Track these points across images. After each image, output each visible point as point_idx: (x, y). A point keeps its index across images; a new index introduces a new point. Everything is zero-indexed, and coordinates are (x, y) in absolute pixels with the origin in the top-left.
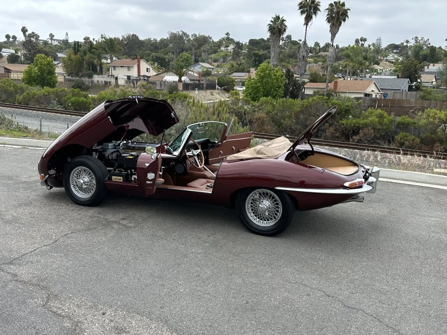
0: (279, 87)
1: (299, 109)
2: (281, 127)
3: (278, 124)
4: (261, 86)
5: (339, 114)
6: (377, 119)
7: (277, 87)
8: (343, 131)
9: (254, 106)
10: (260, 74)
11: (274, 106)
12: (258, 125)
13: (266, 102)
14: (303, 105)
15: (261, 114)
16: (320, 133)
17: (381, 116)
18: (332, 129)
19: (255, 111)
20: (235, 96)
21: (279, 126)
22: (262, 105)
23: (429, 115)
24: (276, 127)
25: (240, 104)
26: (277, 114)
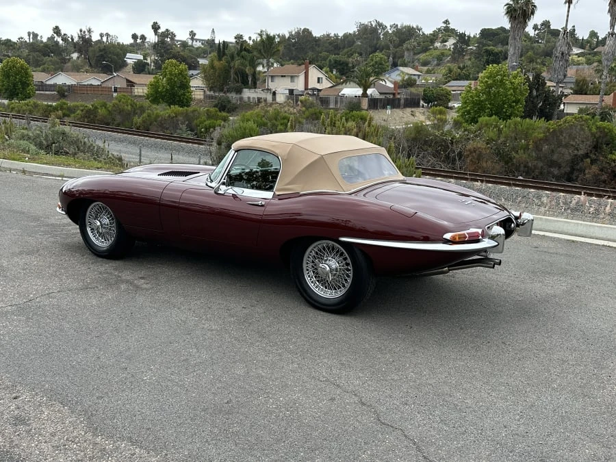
0: (517, 102)
1: (542, 135)
2: (510, 164)
3: (507, 159)
4: (486, 100)
5: (608, 144)
7: (513, 102)
9: (469, 131)
10: (487, 82)
11: (500, 131)
12: (471, 160)
13: (487, 124)
14: (549, 130)
15: (479, 144)
16: (576, 173)
18: (595, 168)
19: (469, 139)
20: (439, 116)
21: (507, 163)
22: (480, 129)
24: (502, 164)
25: (447, 128)
26: (504, 143)
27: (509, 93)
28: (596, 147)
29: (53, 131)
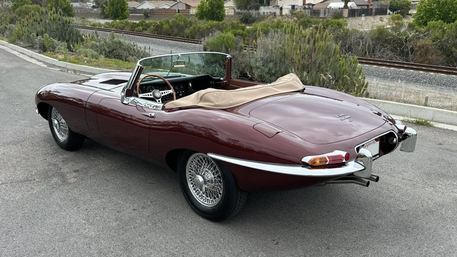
2: (450, 57)
3: (448, 53)
9: (420, 32)
11: (444, 31)
12: (420, 54)
13: (434, 27)
15: (427, 41)
19: (419, 38)
20: (397, 21)
21: (448, 56)
22: (428, 30)
24: (444, 56)
25: (403, 30)
26: (447, 40)
29: (112, 42)
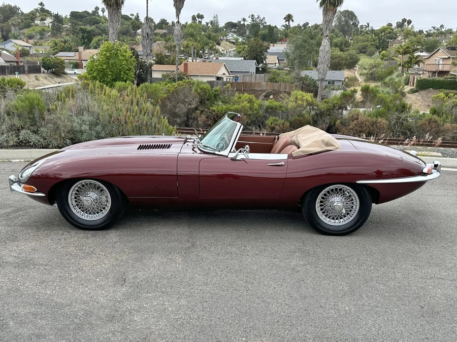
0: (129, 70)
1: (166, 95)
5: (208, 100)
6: (248, 104)
7: (127, 70)
8: (214, 118)
10: (105, 54)
14: (169, 91)
17: (250, 101)
18: (203, 117)
23: (296, 98)
27: (123, 63)
28: (202, 102)
